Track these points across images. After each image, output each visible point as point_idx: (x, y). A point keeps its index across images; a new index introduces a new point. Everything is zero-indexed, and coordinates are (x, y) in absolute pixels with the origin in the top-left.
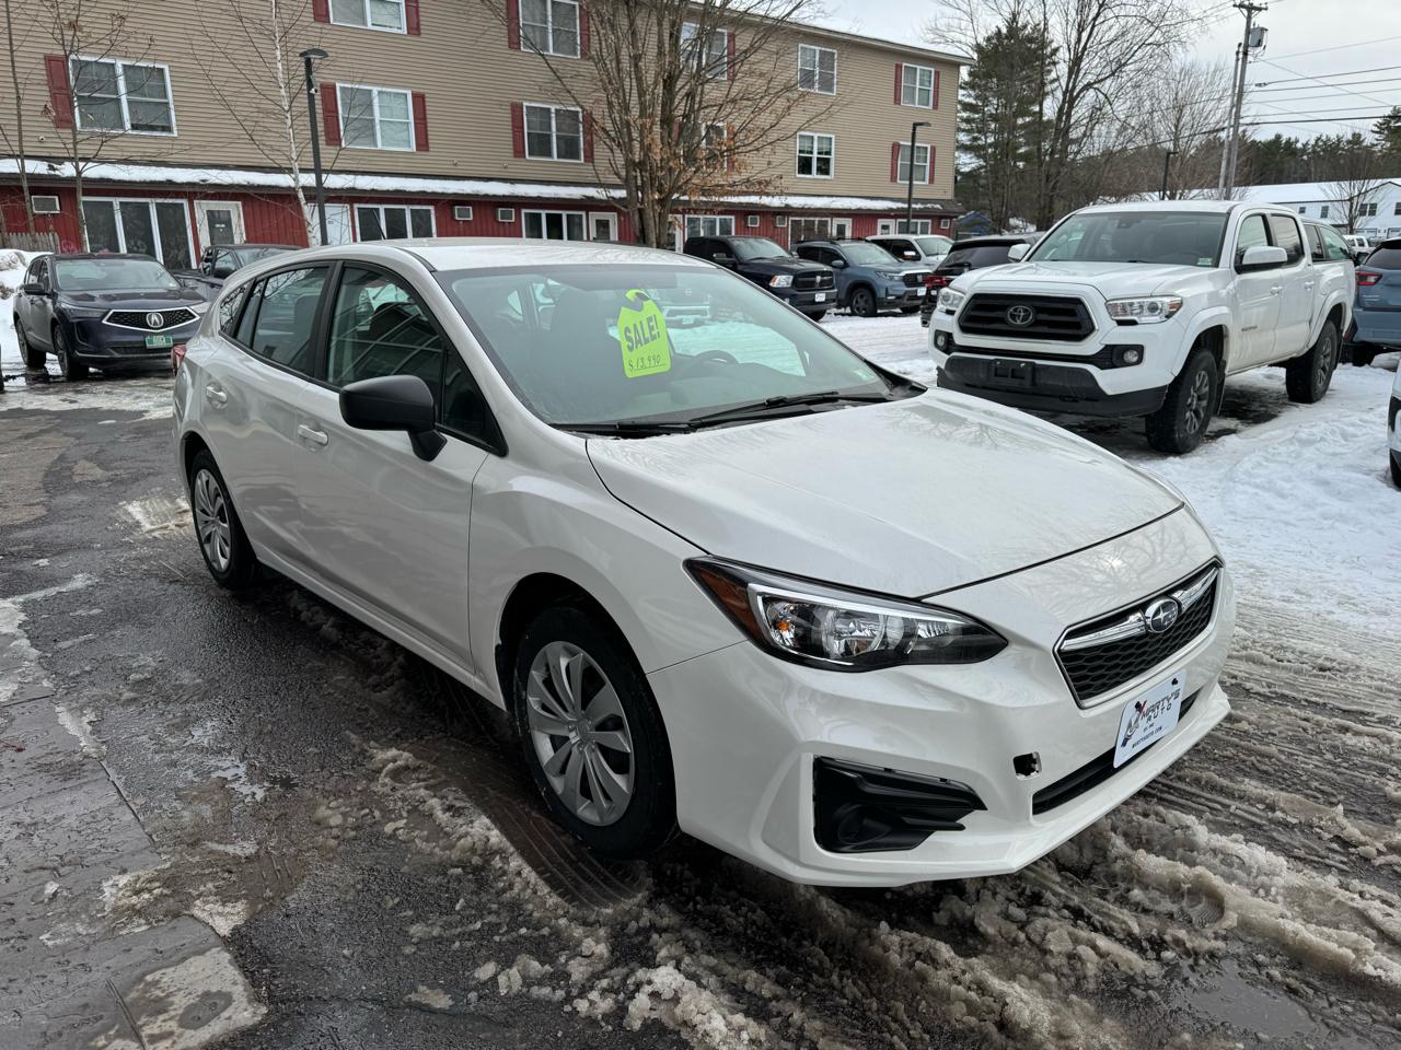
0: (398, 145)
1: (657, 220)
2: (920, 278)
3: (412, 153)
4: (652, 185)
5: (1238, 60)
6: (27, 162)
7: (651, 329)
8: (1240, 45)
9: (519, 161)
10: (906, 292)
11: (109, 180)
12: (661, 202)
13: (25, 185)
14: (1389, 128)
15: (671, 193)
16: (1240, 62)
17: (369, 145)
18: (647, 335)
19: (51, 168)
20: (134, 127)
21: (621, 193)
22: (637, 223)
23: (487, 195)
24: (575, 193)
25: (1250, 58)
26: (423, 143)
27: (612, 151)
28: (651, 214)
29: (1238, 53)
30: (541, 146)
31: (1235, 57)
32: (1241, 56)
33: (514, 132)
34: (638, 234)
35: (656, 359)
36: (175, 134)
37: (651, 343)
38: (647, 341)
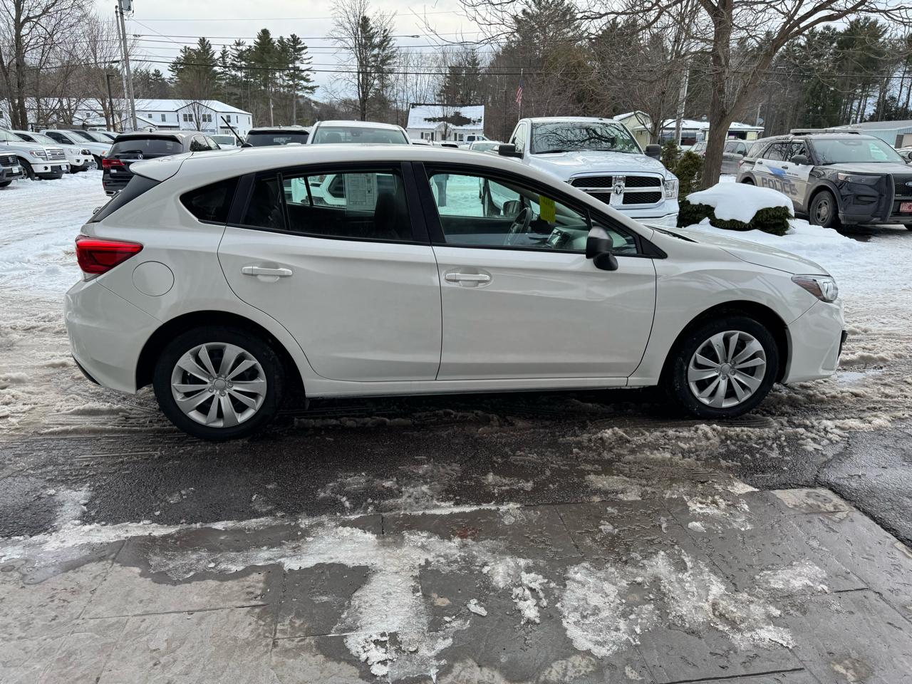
2: (10, 159)
5: (117, 17)
8: (116, 7)
10: (3, 170)
14: (177, 69)
16: (119, 18)
25: (125, 17)
29: (116, 12)
31: (115, 15)
32: (119, 14)
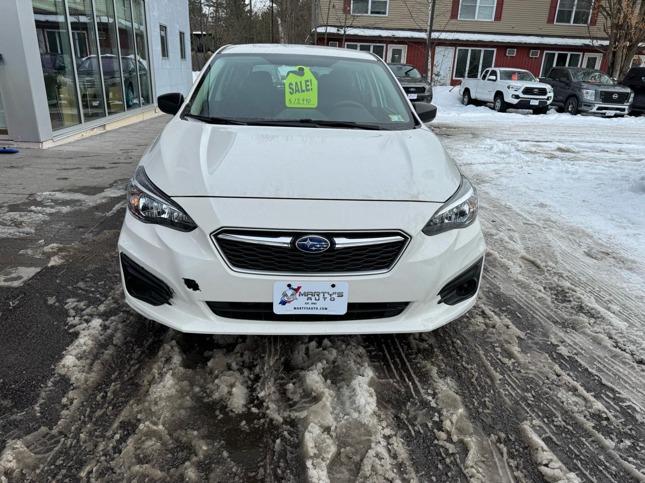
0: (485, 18)
1: (624, 58)
3: (492, 22)
4: (625, 38)
6: (329, 28)
7: (307, 86)
9: (550, 26)
11: (357, 35)
12: (630, 48)
13: (326, 37)
15: (638, 42)
17: (472, 18)
18: (304, 88)
19: (338, 30)
20: (372, 13)
21: (606, 43)
22: (610, 59)
23: (526, 43)
24: (578, 42)
26: (498, 17)
27: (606, 19)
28: (621, 54)
30: (564, 17)
33: (550, 9)
34: (610, 65)
35: (308, 101)
36: (387, 15)
37: (306, 93)
38: (303, 91)
